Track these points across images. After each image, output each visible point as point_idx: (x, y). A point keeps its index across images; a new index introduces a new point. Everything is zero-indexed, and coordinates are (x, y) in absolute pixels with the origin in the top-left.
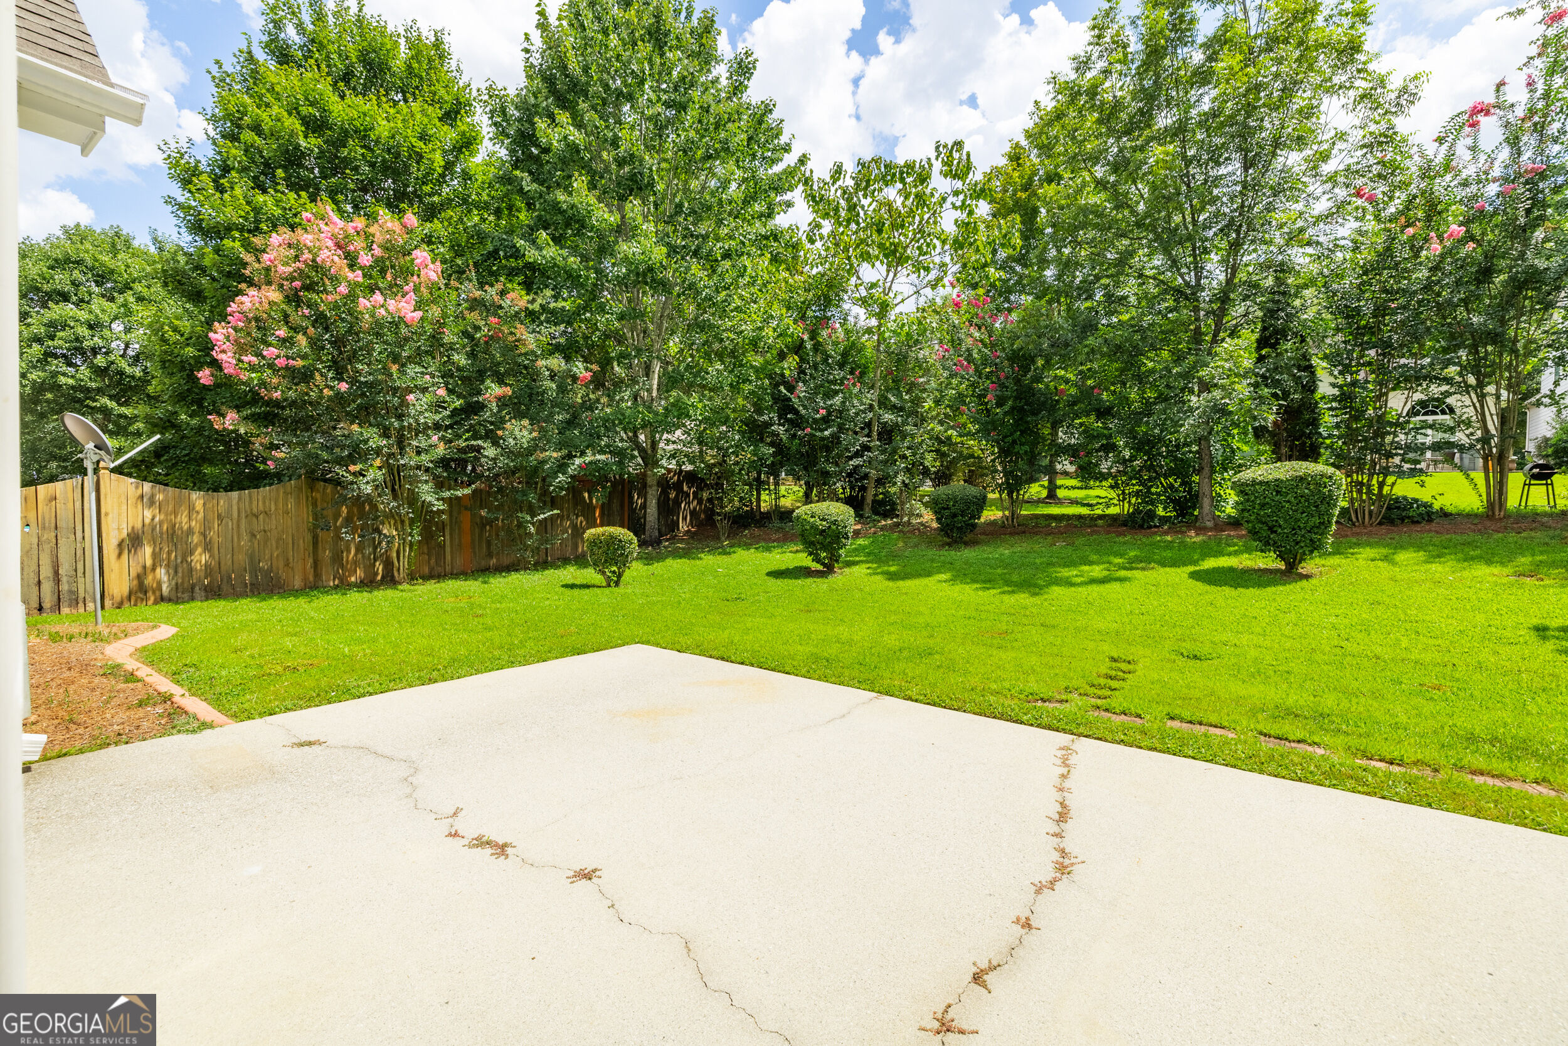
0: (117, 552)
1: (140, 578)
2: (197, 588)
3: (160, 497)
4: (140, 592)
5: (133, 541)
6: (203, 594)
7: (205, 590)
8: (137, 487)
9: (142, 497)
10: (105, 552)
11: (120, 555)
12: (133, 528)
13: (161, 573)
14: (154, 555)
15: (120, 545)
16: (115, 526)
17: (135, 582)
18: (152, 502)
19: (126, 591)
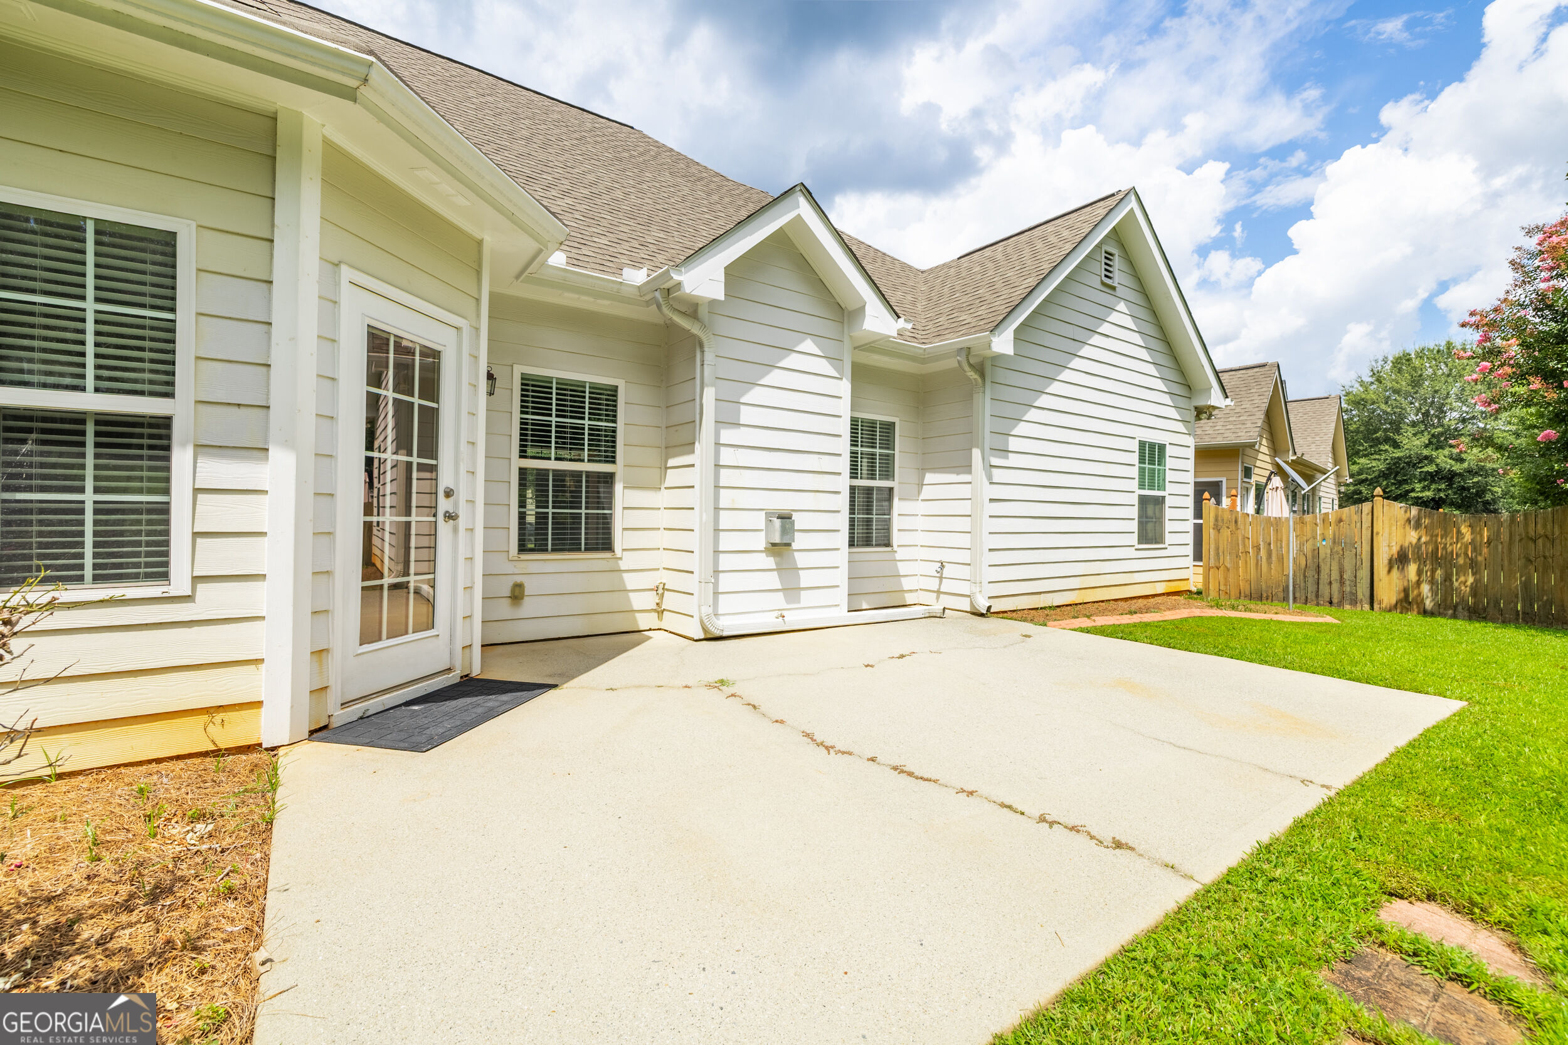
0: (1386, 569)
1: (1406, 591)
2: (1460, 608)
3: (1426, 521)
4: (1406, 603)
5: (1401, 559)
6: (1466, 614)
7: (1468, 610)
8: (1406, 512)
9: (1409, 520)
10: (1375, 564)
11: (1389, 571)
12: (1401, 546)
13: (1425, 588)
14: (1419, 573)
15: (1390, 561)
16: (1385, 543)
17: (1402, 595)
18: (1418, 526)
19: (1394, 601)
